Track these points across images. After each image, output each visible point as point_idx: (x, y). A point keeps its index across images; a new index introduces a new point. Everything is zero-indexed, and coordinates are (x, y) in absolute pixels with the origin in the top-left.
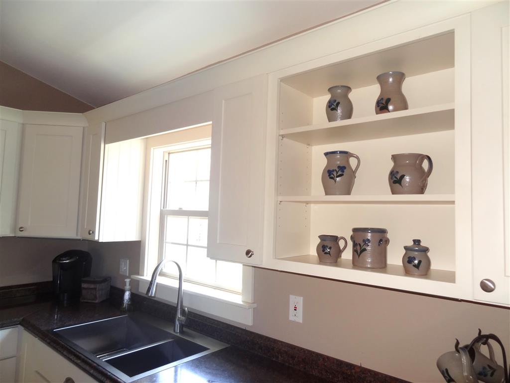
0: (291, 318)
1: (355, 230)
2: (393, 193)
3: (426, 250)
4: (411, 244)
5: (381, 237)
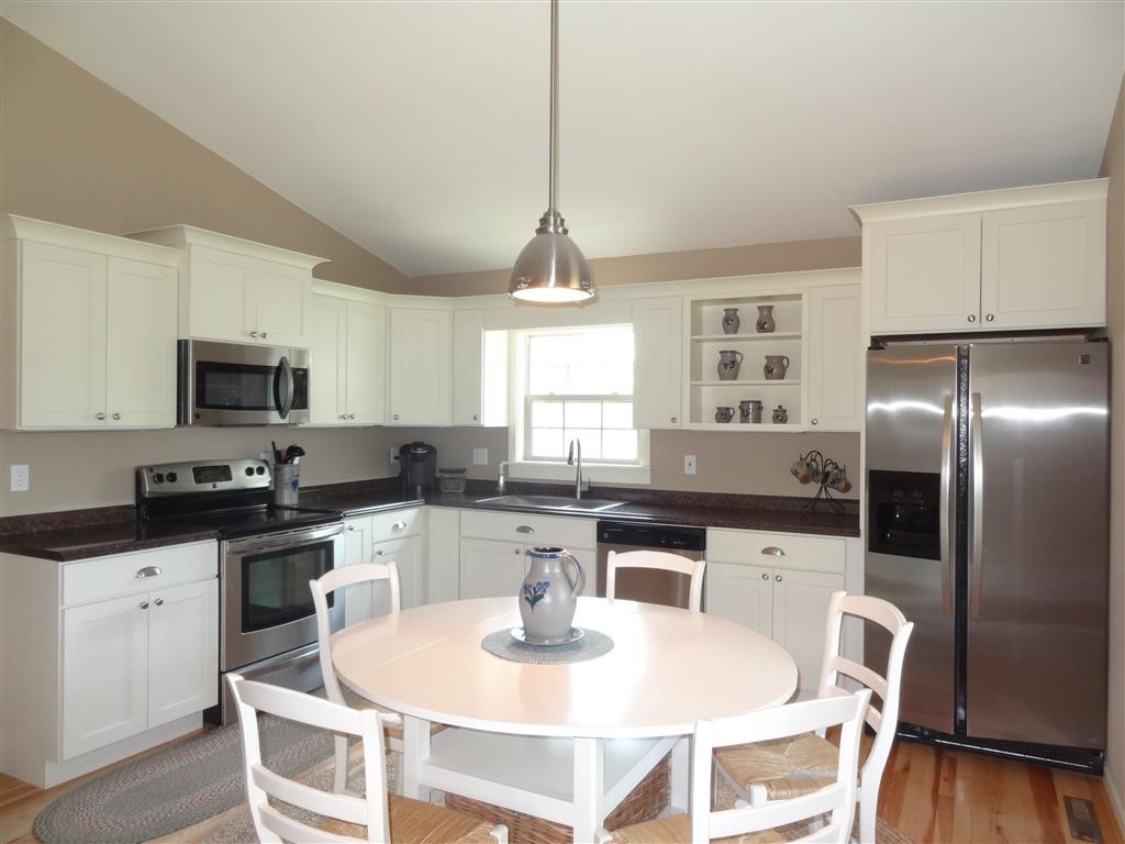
0: (687, 472)
1: (742, 402)
2: (767, 378)
3: (785, 411)
4: (777, 408)
5: (758, 406)
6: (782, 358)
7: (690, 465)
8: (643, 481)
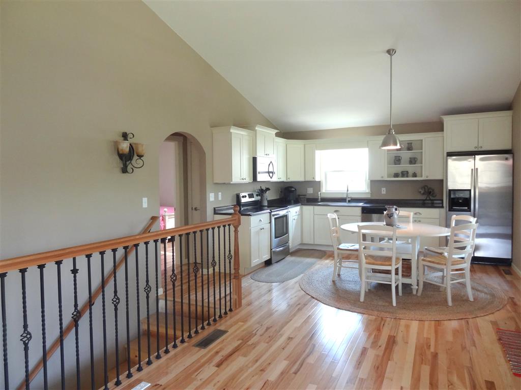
1: (402, 171)
2: (410, 164)
3: (416, 174)
4: (413, 173)
5: (407, 172)
6: (415, 158)
7: (384, 191)
8: (369, 196)
